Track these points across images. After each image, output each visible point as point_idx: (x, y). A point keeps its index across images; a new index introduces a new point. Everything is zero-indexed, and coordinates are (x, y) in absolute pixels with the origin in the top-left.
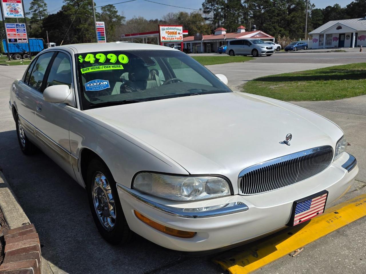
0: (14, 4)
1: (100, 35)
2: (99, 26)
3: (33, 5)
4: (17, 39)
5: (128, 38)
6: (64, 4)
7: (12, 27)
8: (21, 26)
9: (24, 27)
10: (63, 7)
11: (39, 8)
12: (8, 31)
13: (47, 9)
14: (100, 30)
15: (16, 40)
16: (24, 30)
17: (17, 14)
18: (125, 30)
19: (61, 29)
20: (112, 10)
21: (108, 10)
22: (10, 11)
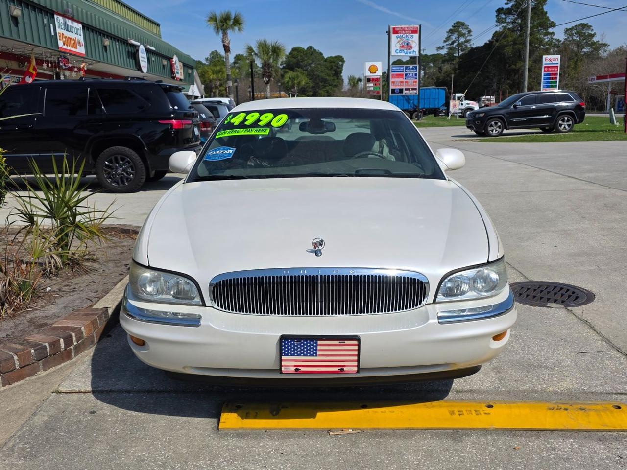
0: (407, 36)
1: (550, 78)
2: (551, 62)
3: (450, 34)
4: (403, 89)
5: (603, 83)
6: (498, 29)
7: (399, 70)
8: (413, 69)
9: (415, 70)
10: (496, 34)
11: (459, 38)
12: (393, 78)
13: (471, 40)
14: (550, 69)
15: (401, 91)
16: (416, 75)
17: (409, 51)
18: (600, 69)
19: (486, 71)
20: (585, 33)
21: (577, 33)
22: (401, 47)
